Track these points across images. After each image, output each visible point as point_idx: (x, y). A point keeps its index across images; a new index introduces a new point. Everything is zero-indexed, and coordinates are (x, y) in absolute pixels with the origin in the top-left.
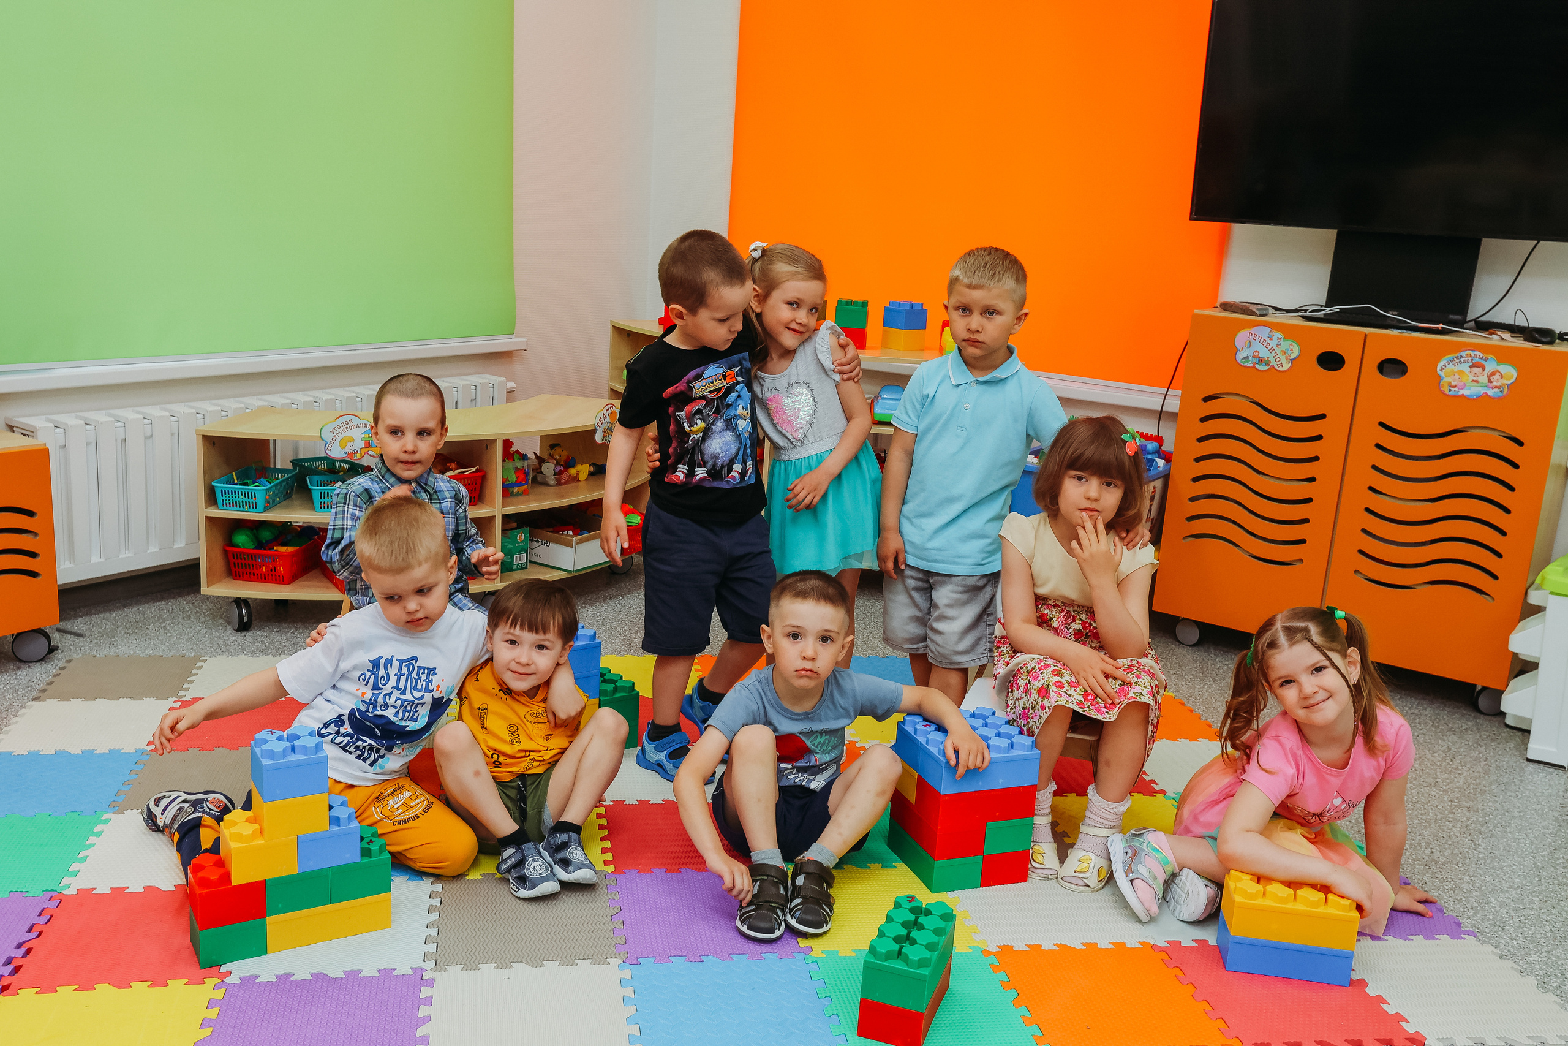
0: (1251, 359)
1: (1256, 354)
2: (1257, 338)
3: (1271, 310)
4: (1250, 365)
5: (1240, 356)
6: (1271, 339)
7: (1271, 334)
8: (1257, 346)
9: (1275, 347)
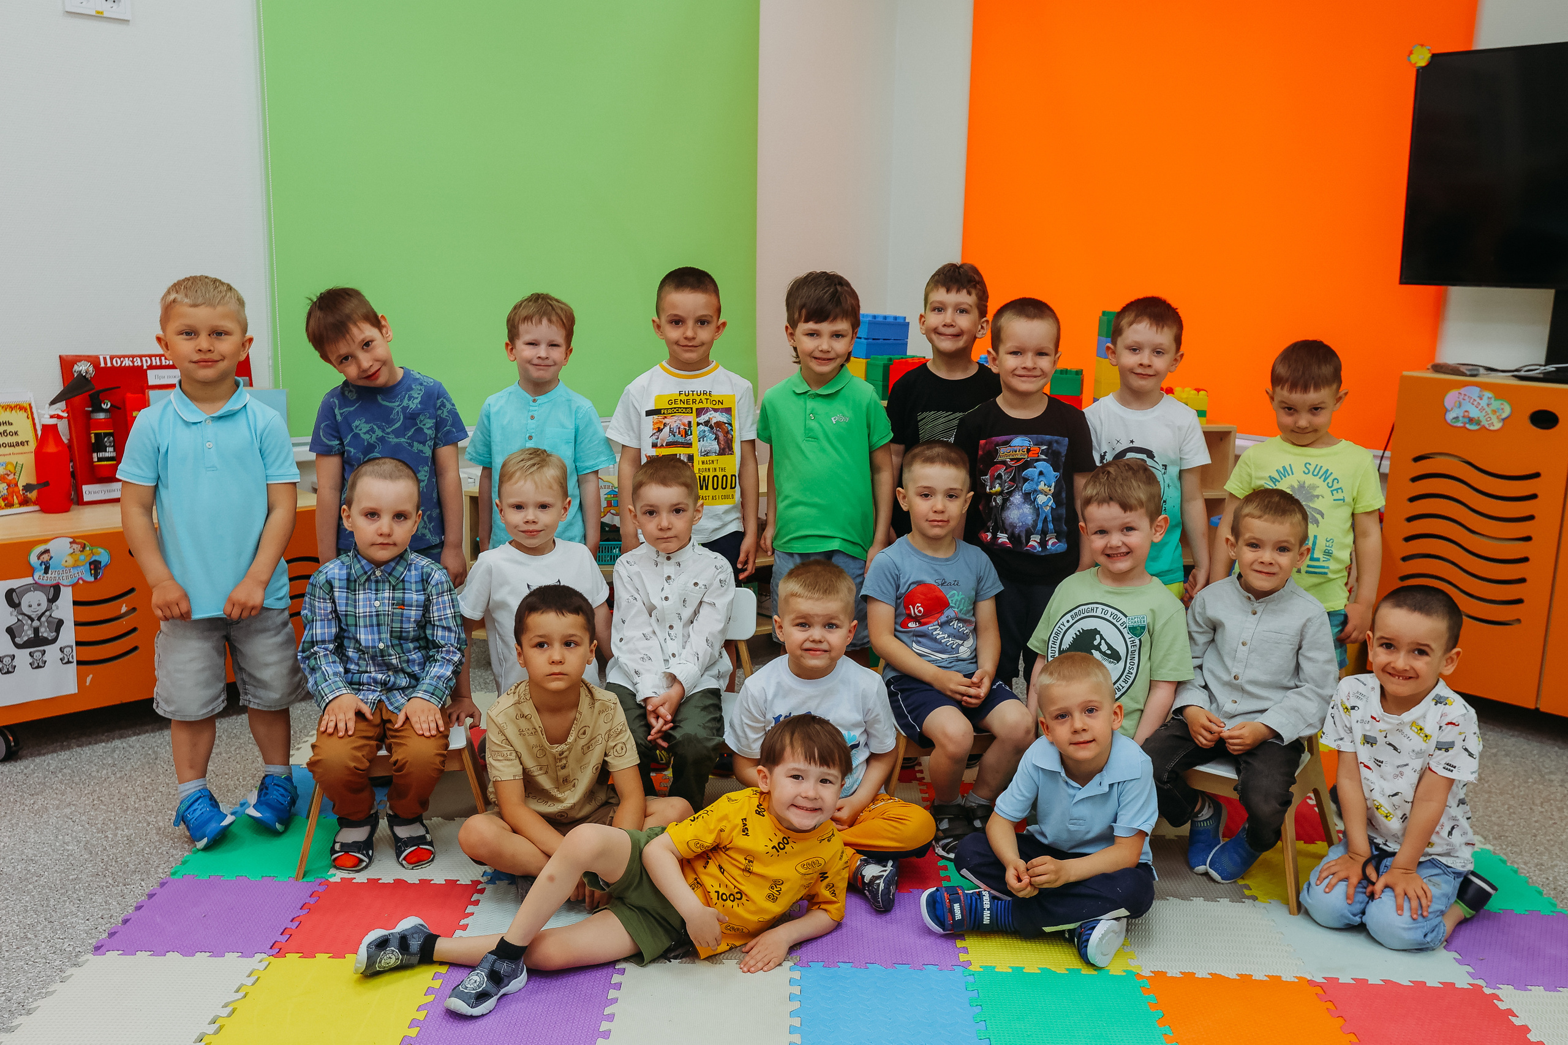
0: (1461, 419)
1: (1466, 414)
2: (1466, 398)
3: (1482, 371)
4: (1461, 425)
5: (1450, 416)
7: (1481, 393)
8: (1467, 406)
9: (1485, 407)
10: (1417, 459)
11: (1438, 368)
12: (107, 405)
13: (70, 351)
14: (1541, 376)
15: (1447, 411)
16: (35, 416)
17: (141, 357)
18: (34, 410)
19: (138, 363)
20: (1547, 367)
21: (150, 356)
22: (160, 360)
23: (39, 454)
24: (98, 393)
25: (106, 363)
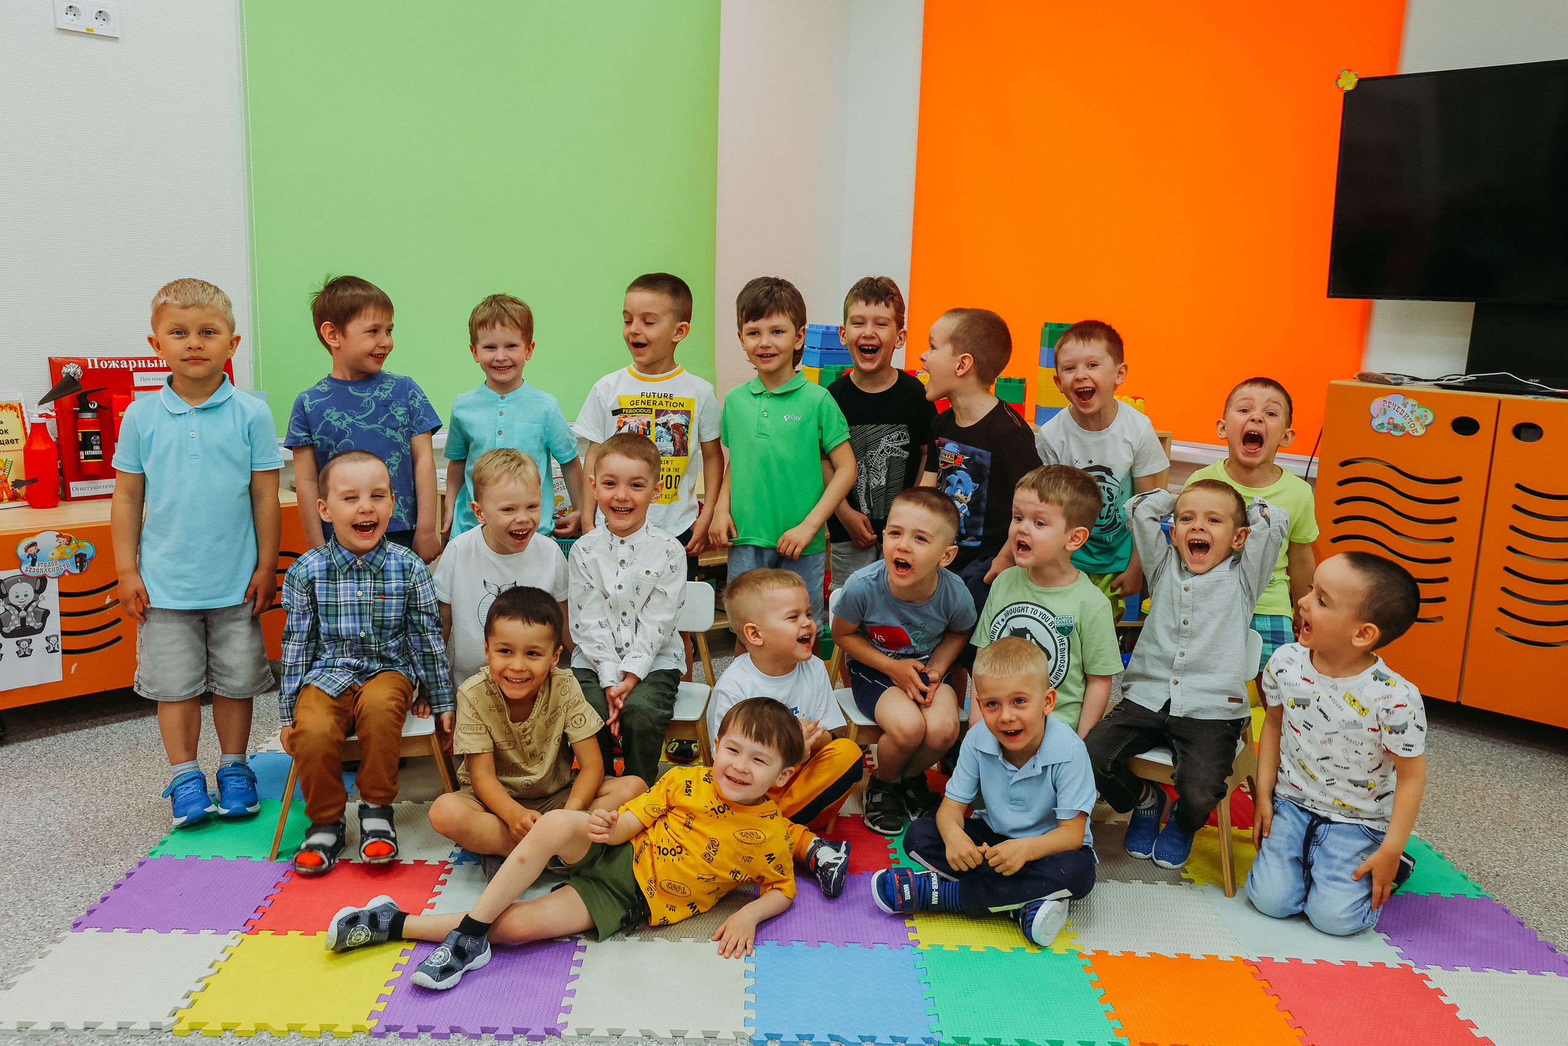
0: (1386, 425)
1: (1391, 421)
2: (1391, 405)
3: (1406, 380)
4: (1386, 431)
5: (1375, 423)
6: (1405, 407)
7: (1405, 401)
8: (1392, 413)
9: (1409, 414)
10: (1344, 464)
11: (1364, 377)
12: (94, 406)
13: (59, 353)
14: (1462, 384)
15: (1372, 417)
16: (25, 415)
17: (127, 360)
18: (24, 409)
19: (124, 365)
20: (1467, 377)
21: (136, 359)
22: (146, 363)
23: (27, 451)
24: (86, 394)
25: (93, 365)
